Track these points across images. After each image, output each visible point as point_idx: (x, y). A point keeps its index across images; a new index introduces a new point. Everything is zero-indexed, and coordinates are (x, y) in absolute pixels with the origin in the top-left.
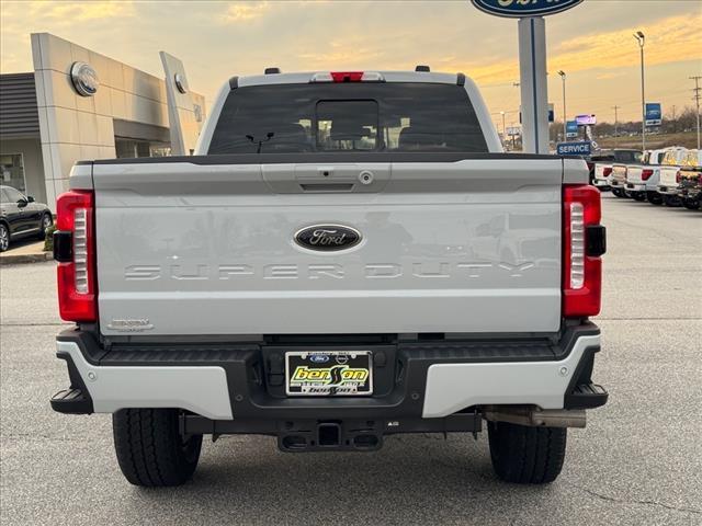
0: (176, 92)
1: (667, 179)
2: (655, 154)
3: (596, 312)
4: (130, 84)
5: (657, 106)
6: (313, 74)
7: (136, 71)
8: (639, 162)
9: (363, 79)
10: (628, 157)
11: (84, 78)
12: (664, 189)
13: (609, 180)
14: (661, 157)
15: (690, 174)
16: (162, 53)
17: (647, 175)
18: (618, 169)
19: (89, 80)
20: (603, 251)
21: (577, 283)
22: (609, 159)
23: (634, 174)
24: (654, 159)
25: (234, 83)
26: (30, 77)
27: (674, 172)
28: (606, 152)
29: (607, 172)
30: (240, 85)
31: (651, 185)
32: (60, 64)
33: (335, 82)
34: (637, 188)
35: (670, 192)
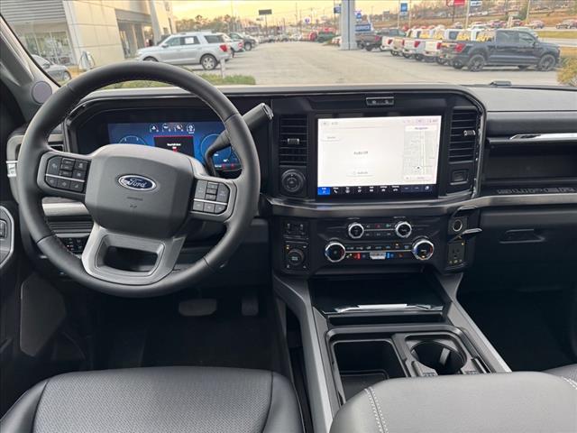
1: (431, 47)
5: (406, 5)
12: (427, 52)
13: (391, 46)
17: (417, 44)
18: (397, 40)
22: (387, 34)
23: (409, 44)
27: (434, 43)
29: (390, 42)
31: (419, 50)
34: (411, 52)
35: (432, 55)
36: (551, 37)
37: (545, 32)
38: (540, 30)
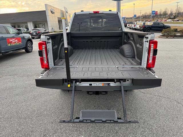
0: (66, 13)
1: (138, 27)
2: (136, 22)
3: (153, 67)
4: (60, 12)
5: (136, 15)
6: (90, 12)
7: (61, 10)
8: (133, 24)
9: (99, 13)
10: (132, 23)
11: (53, 11)
12: (137, 28)
13: (129, 27)
14: (137, 23)
15: (141, 26)
16: (64, 7)
17: (135, 26)
18: (130, 25)
19: (54, 11)
20: (156, 54)
21: (150, 61)
22: (129, 23)
23: (133, 26)
24: (135, 24)
25: (75, 13)
26: (45, 11)
27: (139, 25)
28: (129, 22)
29: (129, 25)
30: (76, 14)
31: (135, 27)
32: (49, 9)
33: (94, 13)
34: (133, 28)
35: (138, 28)
36: (181, 24)
37: (179, 22)
38: (178, 22)
